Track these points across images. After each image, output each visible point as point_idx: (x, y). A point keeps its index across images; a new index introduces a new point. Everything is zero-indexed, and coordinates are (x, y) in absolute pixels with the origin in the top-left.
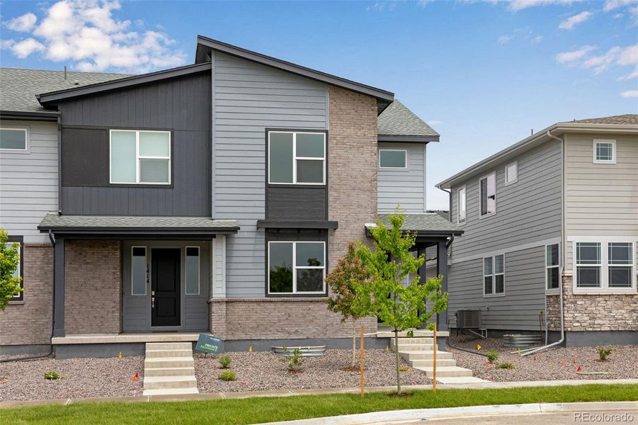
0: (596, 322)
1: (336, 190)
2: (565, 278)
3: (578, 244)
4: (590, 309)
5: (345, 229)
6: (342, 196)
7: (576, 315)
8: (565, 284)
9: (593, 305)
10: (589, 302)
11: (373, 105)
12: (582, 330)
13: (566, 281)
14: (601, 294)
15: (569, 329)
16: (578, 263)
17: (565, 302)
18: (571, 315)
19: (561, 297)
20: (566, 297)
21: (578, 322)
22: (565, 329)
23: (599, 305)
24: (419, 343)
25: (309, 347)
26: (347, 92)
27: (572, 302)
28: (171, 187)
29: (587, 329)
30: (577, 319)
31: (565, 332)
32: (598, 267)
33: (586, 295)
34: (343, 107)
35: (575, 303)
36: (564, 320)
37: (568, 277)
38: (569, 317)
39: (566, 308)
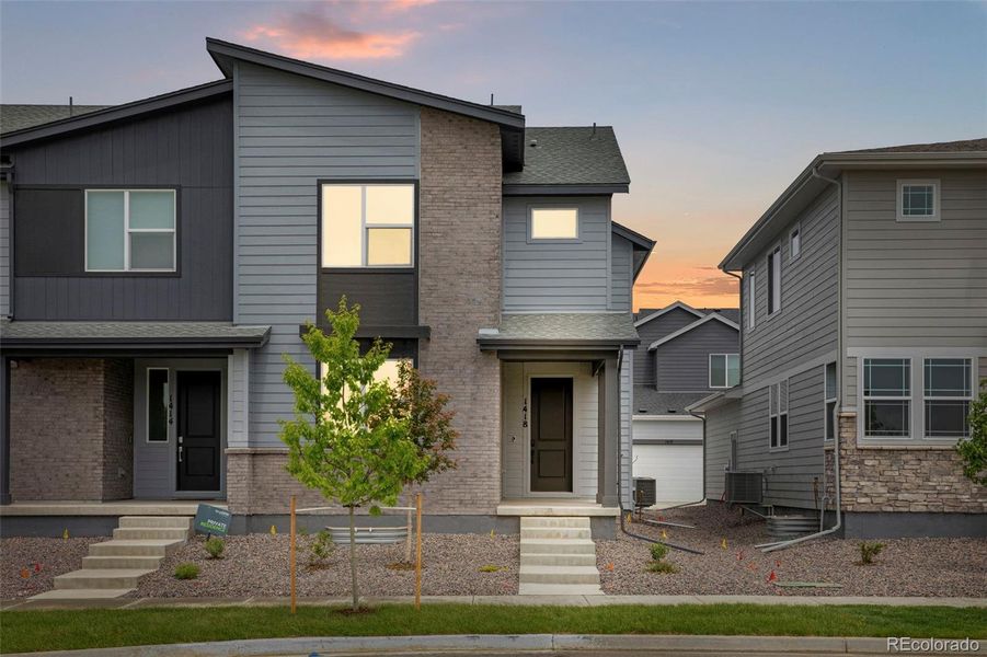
0: (900, 497)
1: (430, 276)
2: (842, 420)
3: (866, 361)
4: (890, 473)
5: (446, 338)
6: (441, 284)
7: (862, 483)
8: (843, 430)
9: (894, 468)
10: (888, 462)
11: (493, 136)
12: (874, 510)
13: (845, 425)
14: (909, 447)
15: (850, 508)
16: (866, 393)
17: (843, 462)
18: (854, 485)
19: (836, 453)
20: (843, 453)
21: (866, 495)
22: (843, 508)
23: (906, 467)
24: (564, 526)
25: (371, 529)
26: (450, 117)
27: (854, 462)
28: (177, 275)
29: (884, 509)
30: (865, 490)
31: (843, 513)
32: (907, 401)
33: (881, 450)
34: (444, 141)
35: (861, 463)
36: (841, 493)
37: (848, 417)
38: (849, 486)
39: (843, 472)
